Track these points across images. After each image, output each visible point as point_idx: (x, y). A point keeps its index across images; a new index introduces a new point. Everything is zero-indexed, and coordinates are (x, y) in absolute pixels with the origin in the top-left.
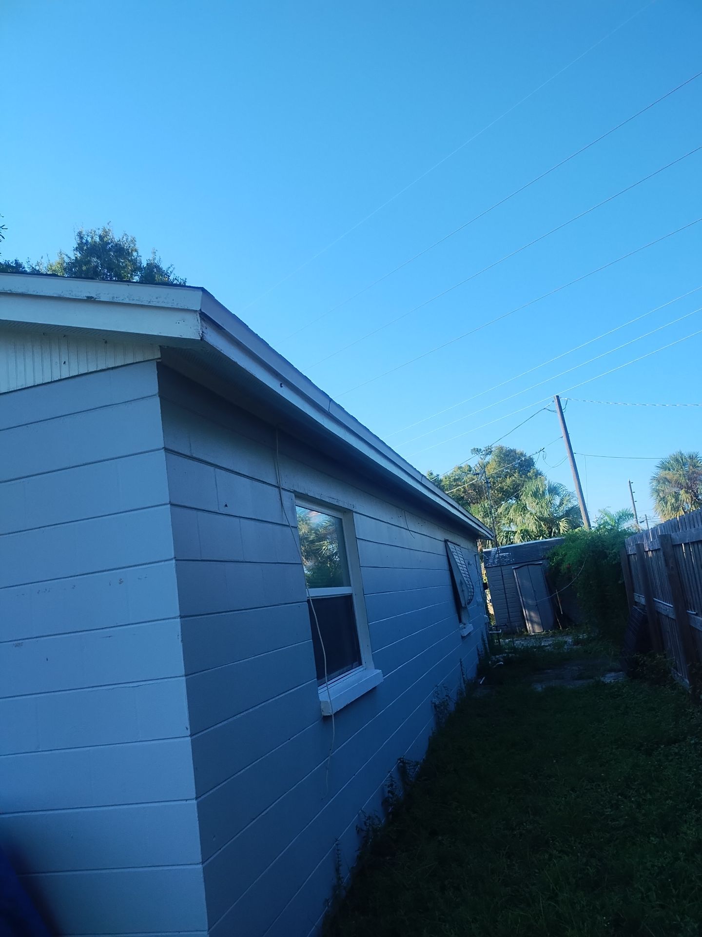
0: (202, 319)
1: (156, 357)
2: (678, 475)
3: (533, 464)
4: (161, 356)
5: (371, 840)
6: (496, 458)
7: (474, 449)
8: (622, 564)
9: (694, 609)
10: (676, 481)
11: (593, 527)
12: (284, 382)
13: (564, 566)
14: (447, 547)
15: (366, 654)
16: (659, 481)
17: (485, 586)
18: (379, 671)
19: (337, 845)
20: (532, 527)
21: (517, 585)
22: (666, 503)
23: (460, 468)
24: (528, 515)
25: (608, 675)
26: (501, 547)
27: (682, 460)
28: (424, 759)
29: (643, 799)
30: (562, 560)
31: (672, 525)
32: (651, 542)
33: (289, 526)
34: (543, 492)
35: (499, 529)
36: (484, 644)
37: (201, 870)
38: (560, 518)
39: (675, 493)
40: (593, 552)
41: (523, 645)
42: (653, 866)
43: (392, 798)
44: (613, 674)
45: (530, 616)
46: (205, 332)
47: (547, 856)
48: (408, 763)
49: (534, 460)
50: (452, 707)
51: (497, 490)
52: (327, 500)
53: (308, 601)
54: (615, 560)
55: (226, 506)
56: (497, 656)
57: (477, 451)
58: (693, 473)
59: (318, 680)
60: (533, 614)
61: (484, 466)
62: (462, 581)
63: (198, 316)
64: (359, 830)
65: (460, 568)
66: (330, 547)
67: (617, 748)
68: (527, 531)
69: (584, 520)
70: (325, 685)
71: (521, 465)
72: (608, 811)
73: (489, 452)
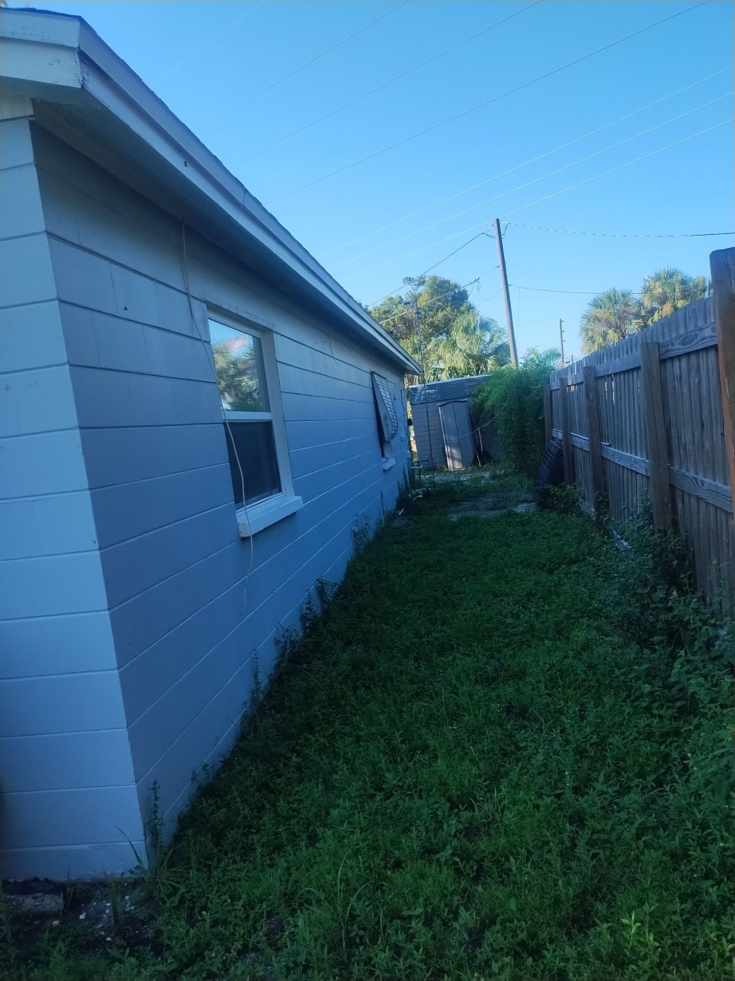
0: (81, 60)
1: (28, 114)
2: (608, 314)
3: (467, 298)
4: (34, 113)
5: (289, 651)
6: (429, 289)
7: (407, 278)
8: (544, 400)
9: (608, 440)
10: (607, 319)
11: (521, 363)
12: (189, 160)
13: (488, 404)
14: (373, 379)
15: (286, 480)
16: (589, 319)
17: (410, 422)
18: (299, 497)
19: (255, 654)
20: (460, 364)
21: (442, 422)
22: (594, 343)
23: (391, 299)
24: (457, 352)
25: (519, 506)
26: (427, 384)
27: (615, 296)
28: (341, 581)
29: (542, 610)
30: (487, 398)
31: (598, 357)
32: (575, 376)
33: (201, 340)
34: (475, 328)
35: (427, 366)
36: (405, 479)
37: (118, 675)
38: (488, 356)
39: (604, 332)
40: (518, 388)
41: (442, 480)
42: (545, 663)
43: (309, 614)
44: (525, 505)
45: (451, 452)
46: (86, 78)
47: (451, 658)
48: (326, 584)
49: (468, 293)
50: (371, 535)
51: (428, 324)
52: (244, 315)
53: (224, 424)
54: (538, 395)
55: (126, 309)
56: (417, 490)
57: (409, 280)
58: (624, 311)
59: (236, 503)
60: (454, 451)
61: (416, 298)
62: (387, 414)
63: (77, 56)
64: (277, 642)
65: (386, 402)
66: (250, 383)
67: (522, 569)
68: (455, 369)
69: (512, 359)
70: (244, 508)
71: (454, 298)
72: (509, 620)
73: (422, 282)
